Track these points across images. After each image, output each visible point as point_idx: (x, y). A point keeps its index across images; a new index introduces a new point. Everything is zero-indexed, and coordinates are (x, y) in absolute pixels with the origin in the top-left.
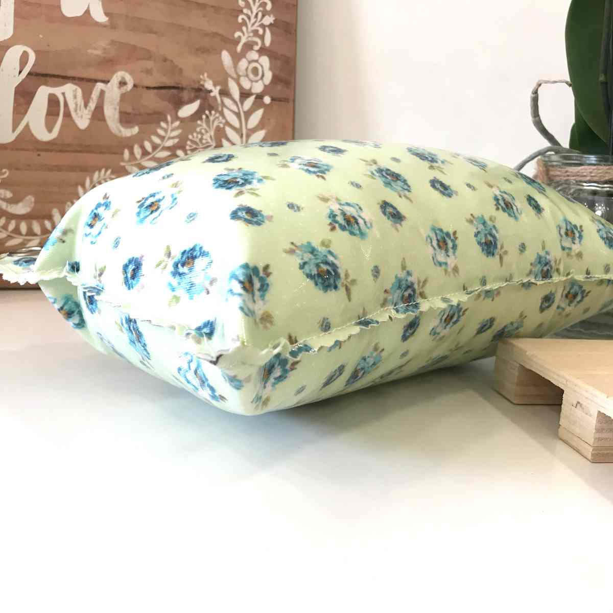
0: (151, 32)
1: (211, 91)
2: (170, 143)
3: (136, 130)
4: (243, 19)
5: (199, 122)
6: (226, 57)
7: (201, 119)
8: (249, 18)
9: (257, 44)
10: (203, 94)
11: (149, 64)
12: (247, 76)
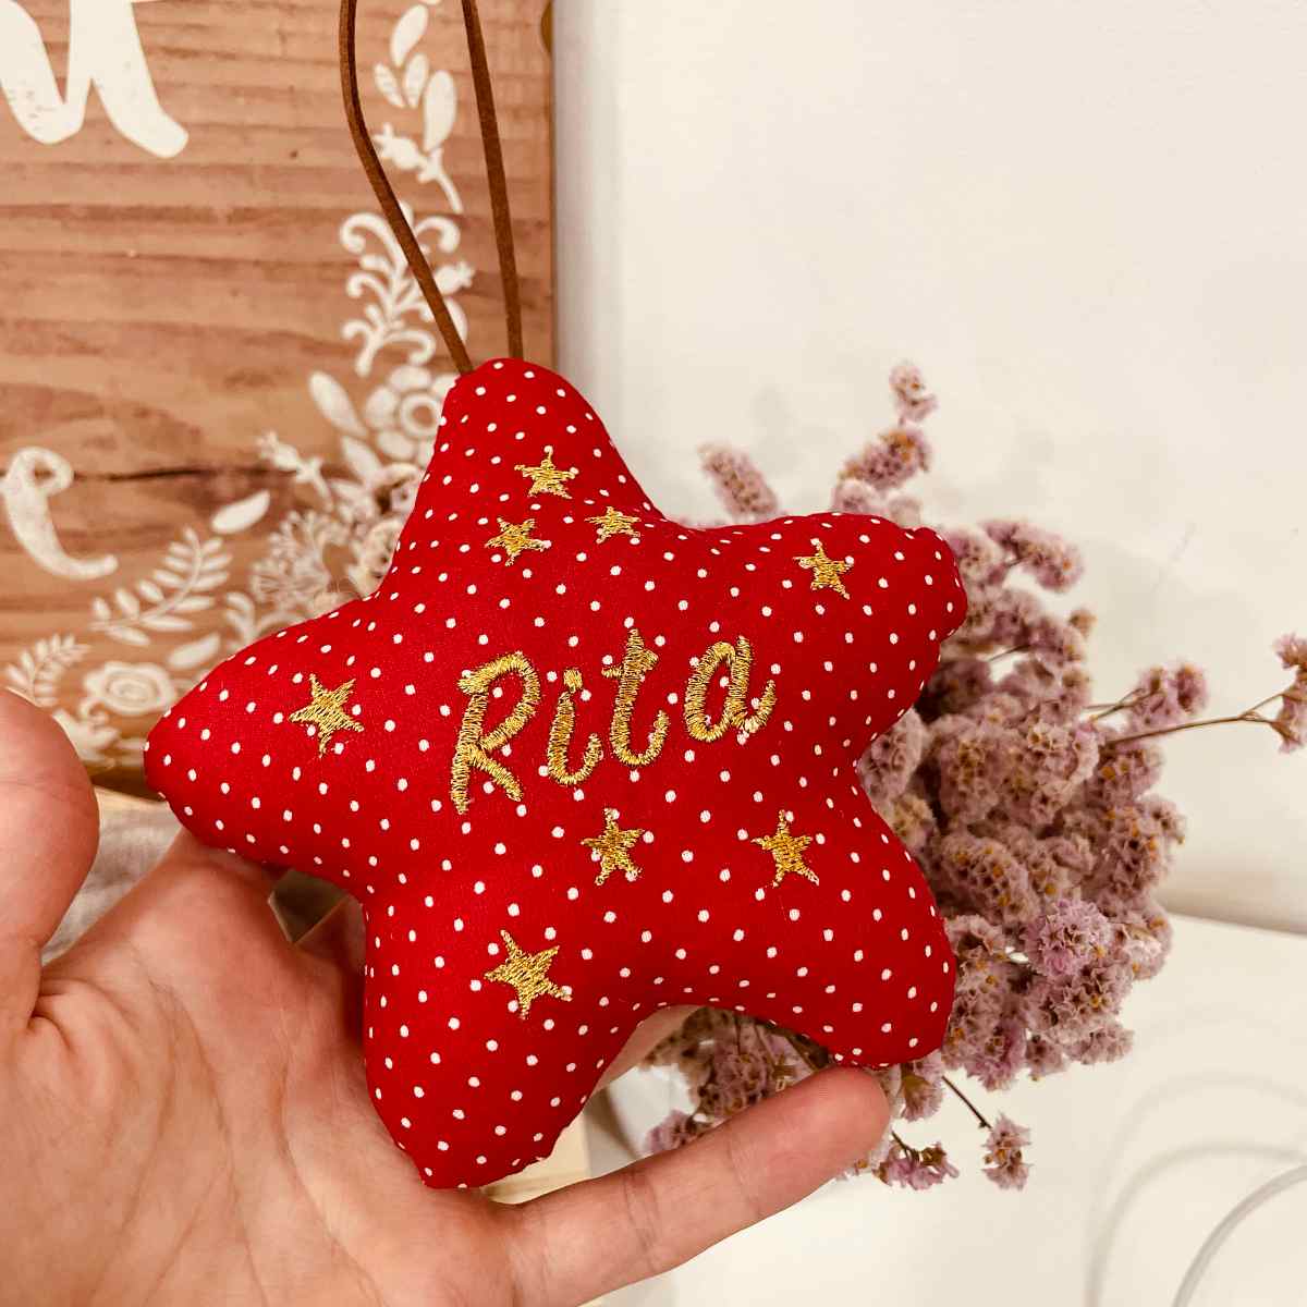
0: (82, 349)
1: (292, 473)
2: (207, 583)
3: (108, 564)
4: (364, 287)
5: (275, 538)
6: (324, 390)
7: (279, 531)
8: (384, 280)
9: (418, 346)
10: (272, 480)
11: (104, 427)
12: (399, 428)
